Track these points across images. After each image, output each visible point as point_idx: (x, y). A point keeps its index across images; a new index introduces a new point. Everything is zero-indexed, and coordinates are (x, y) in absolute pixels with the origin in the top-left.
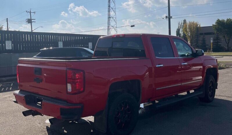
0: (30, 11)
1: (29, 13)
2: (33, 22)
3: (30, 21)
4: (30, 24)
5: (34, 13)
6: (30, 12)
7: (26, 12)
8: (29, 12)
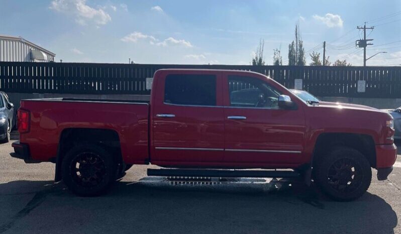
0: (365, 26)
1: (362, 30)
2: (369, 44)
3: (363, 44)
4: (363, 48)
5: (371, 28)
6: (365, 28)
7: (358, 28)
8: (362, 28)
